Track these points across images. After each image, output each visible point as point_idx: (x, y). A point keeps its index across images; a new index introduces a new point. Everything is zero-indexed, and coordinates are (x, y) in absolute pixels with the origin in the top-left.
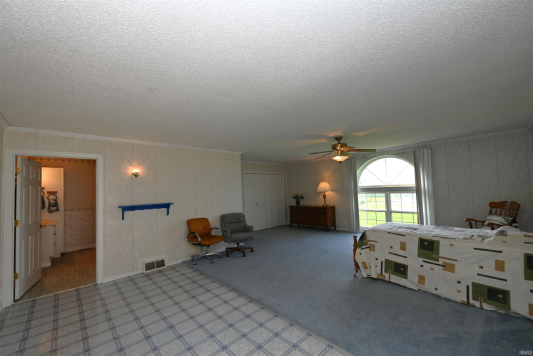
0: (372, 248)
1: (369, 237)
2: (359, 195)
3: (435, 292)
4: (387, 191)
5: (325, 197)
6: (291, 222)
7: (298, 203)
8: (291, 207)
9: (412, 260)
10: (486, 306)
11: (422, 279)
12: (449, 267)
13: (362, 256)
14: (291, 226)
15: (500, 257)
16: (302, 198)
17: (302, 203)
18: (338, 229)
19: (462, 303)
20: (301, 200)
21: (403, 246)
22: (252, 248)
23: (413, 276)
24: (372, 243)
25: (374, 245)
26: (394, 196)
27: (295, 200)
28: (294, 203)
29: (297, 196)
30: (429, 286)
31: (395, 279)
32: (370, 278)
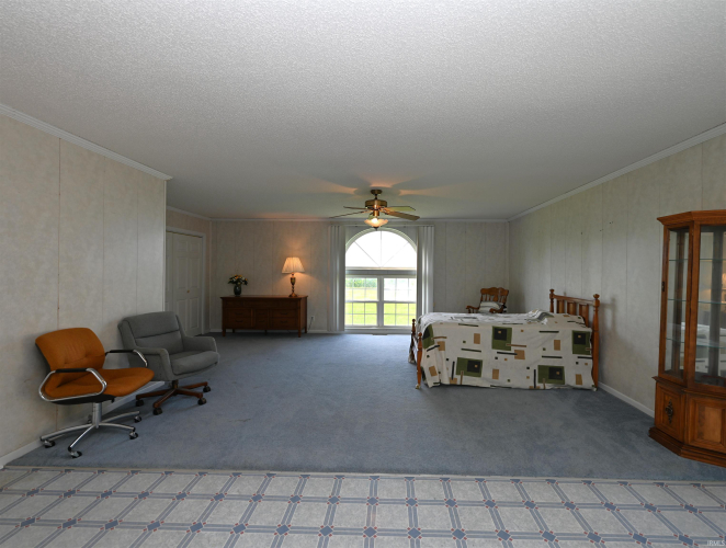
0: (441, 347)
1: (436, 333)
2: (347, 279)
3: (508, 384)
4: (381, 274)
5: (293, 281)
6: (224, 327)
7: (237, 292)
8: (225, 300)
9: (487, 354)
10: (548, 386)
11: (496, 373)
12: (519, 355)
13: (430, 359)
14: (224, 334)
15: (557, 337)
16: (246, 283)
17: (247, 292)
18: (309, 331)
19: (531, 389)
20: (243, 286)
21: (477, 339)
22: (205, 384)
23: (486, 372)
24: (441, 340)
25: (443, 343)
26: (388, 282)
27: (232, 287)
28: (229, 292)
29: (239, 280)
30: (502, 381)
31: (468, 380)
32: (441, 385)
